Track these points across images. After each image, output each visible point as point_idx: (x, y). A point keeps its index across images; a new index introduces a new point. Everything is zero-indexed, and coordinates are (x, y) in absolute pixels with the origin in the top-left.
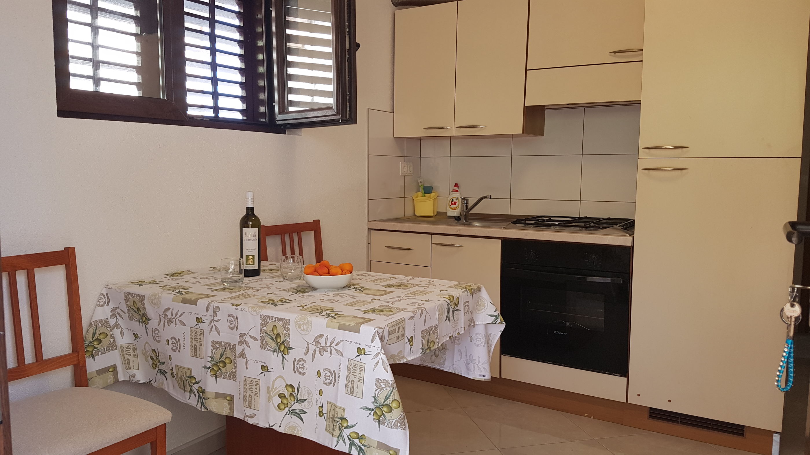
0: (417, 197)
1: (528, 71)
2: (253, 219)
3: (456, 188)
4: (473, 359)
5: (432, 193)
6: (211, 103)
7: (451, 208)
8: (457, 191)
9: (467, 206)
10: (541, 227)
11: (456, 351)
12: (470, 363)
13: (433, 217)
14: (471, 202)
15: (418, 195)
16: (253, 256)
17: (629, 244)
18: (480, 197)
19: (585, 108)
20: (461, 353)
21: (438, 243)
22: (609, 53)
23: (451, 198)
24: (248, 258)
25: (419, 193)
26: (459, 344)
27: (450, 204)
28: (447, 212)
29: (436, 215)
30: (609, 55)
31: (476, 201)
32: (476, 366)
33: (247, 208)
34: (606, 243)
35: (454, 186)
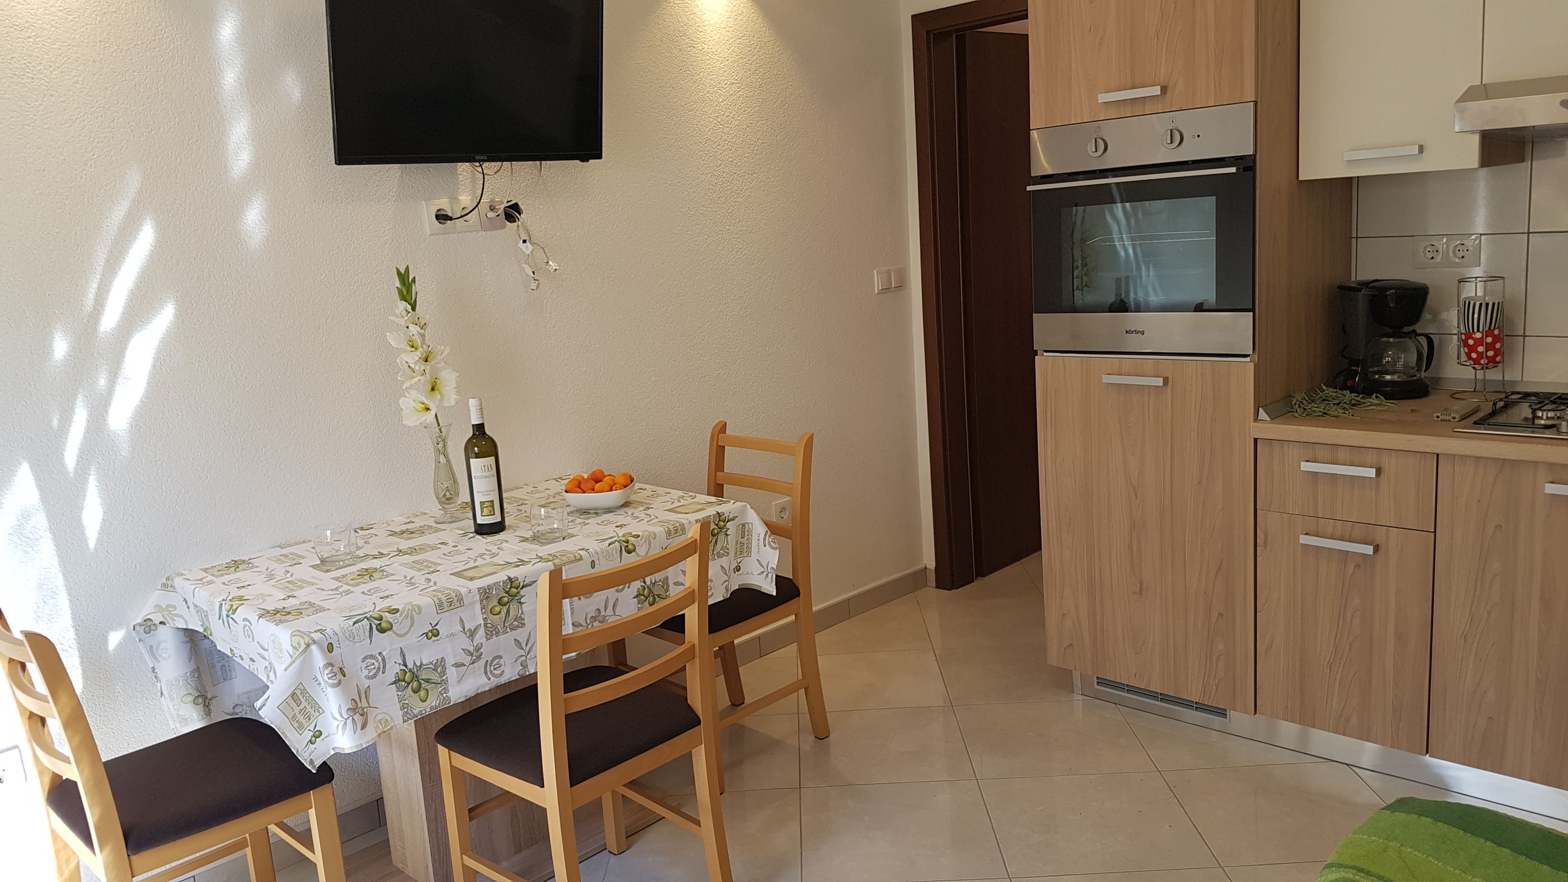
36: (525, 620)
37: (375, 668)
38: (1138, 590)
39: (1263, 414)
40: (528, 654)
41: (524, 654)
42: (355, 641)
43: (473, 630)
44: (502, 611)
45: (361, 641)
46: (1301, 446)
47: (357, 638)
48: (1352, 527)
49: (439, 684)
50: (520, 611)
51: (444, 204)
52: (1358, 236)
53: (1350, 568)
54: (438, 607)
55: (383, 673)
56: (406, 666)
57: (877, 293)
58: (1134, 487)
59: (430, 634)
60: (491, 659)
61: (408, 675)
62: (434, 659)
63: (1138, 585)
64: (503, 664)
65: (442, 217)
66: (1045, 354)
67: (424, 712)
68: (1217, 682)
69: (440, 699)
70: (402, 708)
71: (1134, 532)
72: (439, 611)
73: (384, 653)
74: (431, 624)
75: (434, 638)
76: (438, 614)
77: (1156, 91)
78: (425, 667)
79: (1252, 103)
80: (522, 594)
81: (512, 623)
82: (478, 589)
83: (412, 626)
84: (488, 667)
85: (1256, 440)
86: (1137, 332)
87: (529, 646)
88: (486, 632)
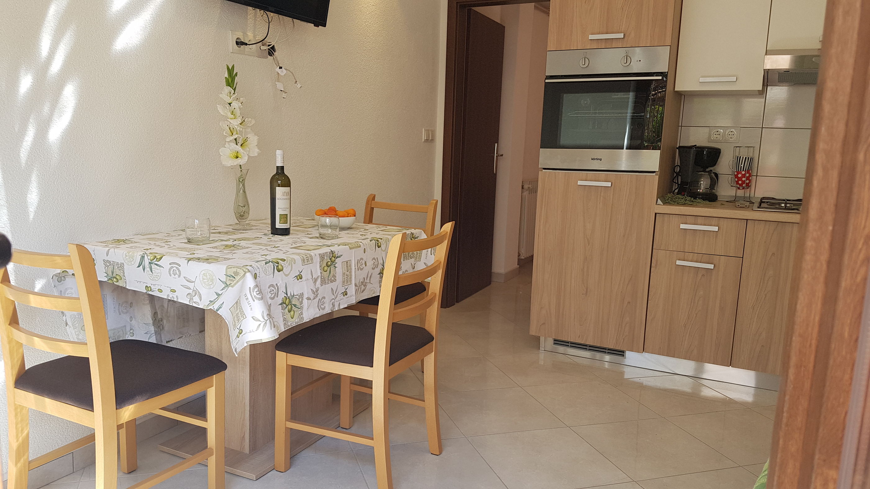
36: (337, 278)
37: (274, 293)
38: (585, 292)
39: (659, 202)
40: (336, 298)
41: (334, 298)
42: (267, 274)
43: (316, 278)
44: (328, 270)
45: (269, 275)
46: (679, 217)
47: (268, 273)
48: (702, 256)
49: (299, 308)
50: (335, 272)
51: (240, 35)
52: (682, 126)
53: (700, 275)
54: (303, 261)
55: (277, 297)
56: (287, 295)
57: (423, 141)
58: (588, 240)
59: (298, 277)
60: (321, 298)
61: (287, 300)
62: (299, 293)
63: (585, 290)
64: (325, 302)
65: (239, 43)
66: (543, 170)
67: (292, 325)
68: (624, 337)
69: (299, 318)
70: (284, 320)
71: (586, 263)
72: (303, 264)
73: (278, 285)
74: (299, 271)
75: (300, 280)
76: (302, 265)
77: (621, 36)
78: (295, 297)
79: (669, 46)
80: (336, 262)
81: (331, 278)
82: (319, 254)
83: (291, 270)
84: (319, 303)
85: (656, 214)
86: (597, 159)
87: (337, 293)
88: (321, 281)
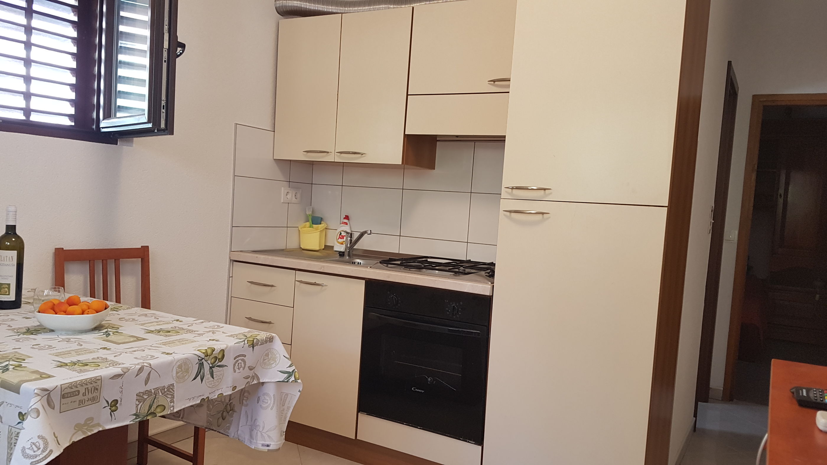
0: (305, 227)
1: (409, 96)
2: (14, 239)
3: (346, 221)
4: (257, 424)
5: (321, 224)
6: (22, 104)
7: (339, 242)
8: (346, 224)
9: (351, 240)
10: (411, 269)
11: (243, 412)
12: (253, 430)
13: (320, 251)
14: (356, 236)
15: (305, 225)
16: (9, 285)
17: (488, 293)
18: (362, 231)
19: (475, 142)
20: (248, 416)
21: (302, 281)
22: (488, 81)
23: (340, 231)
24: (2, 287)
25: (308, 223)
26: (246, 405)
27: (338, 238)
28: (334, 247)
29: (323, 249)
30: (489, 84)
31: (358, 235)
32: (259, 434)
33: (7, 226)
34: (465, 291)
35: (344, 218)
